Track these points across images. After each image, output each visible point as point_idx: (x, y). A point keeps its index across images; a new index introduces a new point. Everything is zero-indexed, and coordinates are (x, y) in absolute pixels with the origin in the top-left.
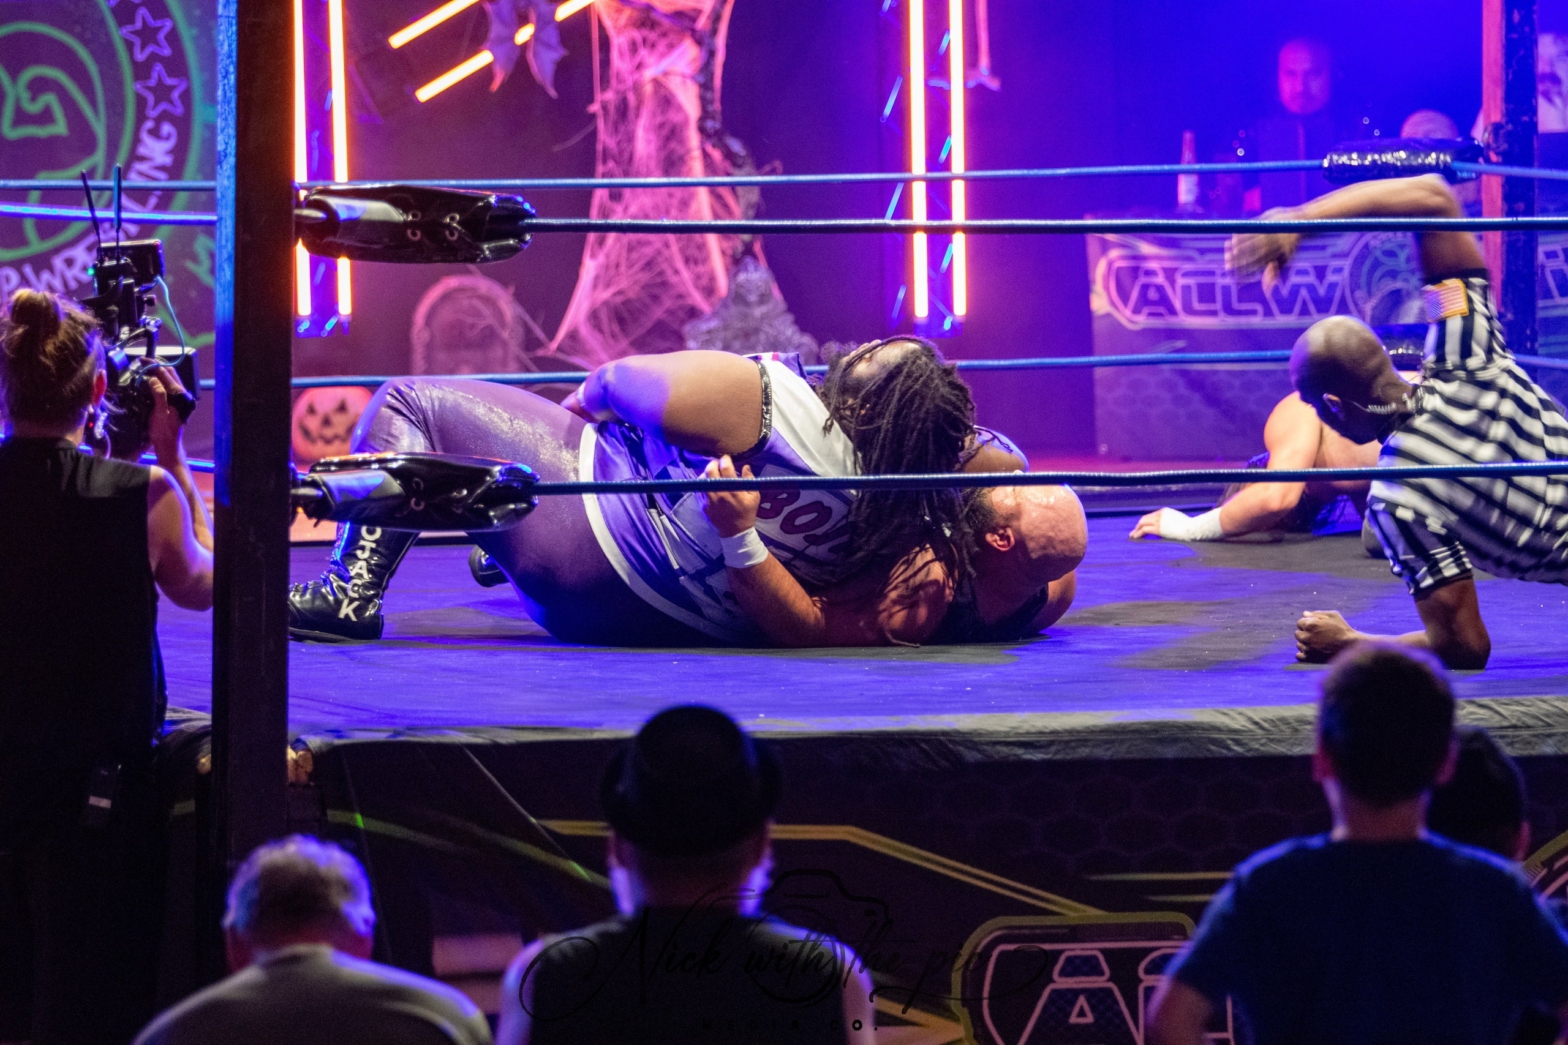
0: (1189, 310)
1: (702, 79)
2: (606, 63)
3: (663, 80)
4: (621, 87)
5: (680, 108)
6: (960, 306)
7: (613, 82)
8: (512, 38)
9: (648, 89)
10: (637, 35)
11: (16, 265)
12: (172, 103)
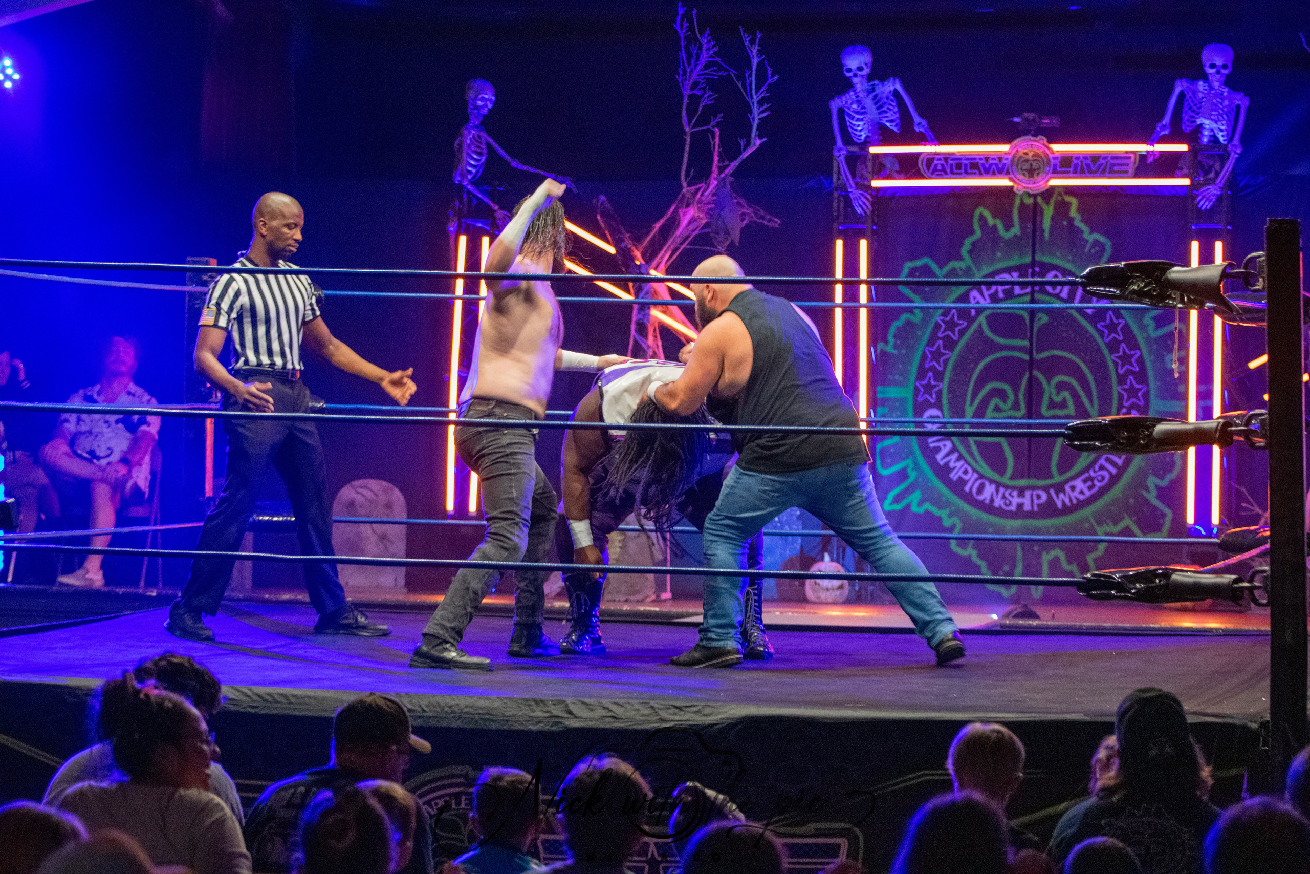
11: (1046, 489)
12: (1138, 398)
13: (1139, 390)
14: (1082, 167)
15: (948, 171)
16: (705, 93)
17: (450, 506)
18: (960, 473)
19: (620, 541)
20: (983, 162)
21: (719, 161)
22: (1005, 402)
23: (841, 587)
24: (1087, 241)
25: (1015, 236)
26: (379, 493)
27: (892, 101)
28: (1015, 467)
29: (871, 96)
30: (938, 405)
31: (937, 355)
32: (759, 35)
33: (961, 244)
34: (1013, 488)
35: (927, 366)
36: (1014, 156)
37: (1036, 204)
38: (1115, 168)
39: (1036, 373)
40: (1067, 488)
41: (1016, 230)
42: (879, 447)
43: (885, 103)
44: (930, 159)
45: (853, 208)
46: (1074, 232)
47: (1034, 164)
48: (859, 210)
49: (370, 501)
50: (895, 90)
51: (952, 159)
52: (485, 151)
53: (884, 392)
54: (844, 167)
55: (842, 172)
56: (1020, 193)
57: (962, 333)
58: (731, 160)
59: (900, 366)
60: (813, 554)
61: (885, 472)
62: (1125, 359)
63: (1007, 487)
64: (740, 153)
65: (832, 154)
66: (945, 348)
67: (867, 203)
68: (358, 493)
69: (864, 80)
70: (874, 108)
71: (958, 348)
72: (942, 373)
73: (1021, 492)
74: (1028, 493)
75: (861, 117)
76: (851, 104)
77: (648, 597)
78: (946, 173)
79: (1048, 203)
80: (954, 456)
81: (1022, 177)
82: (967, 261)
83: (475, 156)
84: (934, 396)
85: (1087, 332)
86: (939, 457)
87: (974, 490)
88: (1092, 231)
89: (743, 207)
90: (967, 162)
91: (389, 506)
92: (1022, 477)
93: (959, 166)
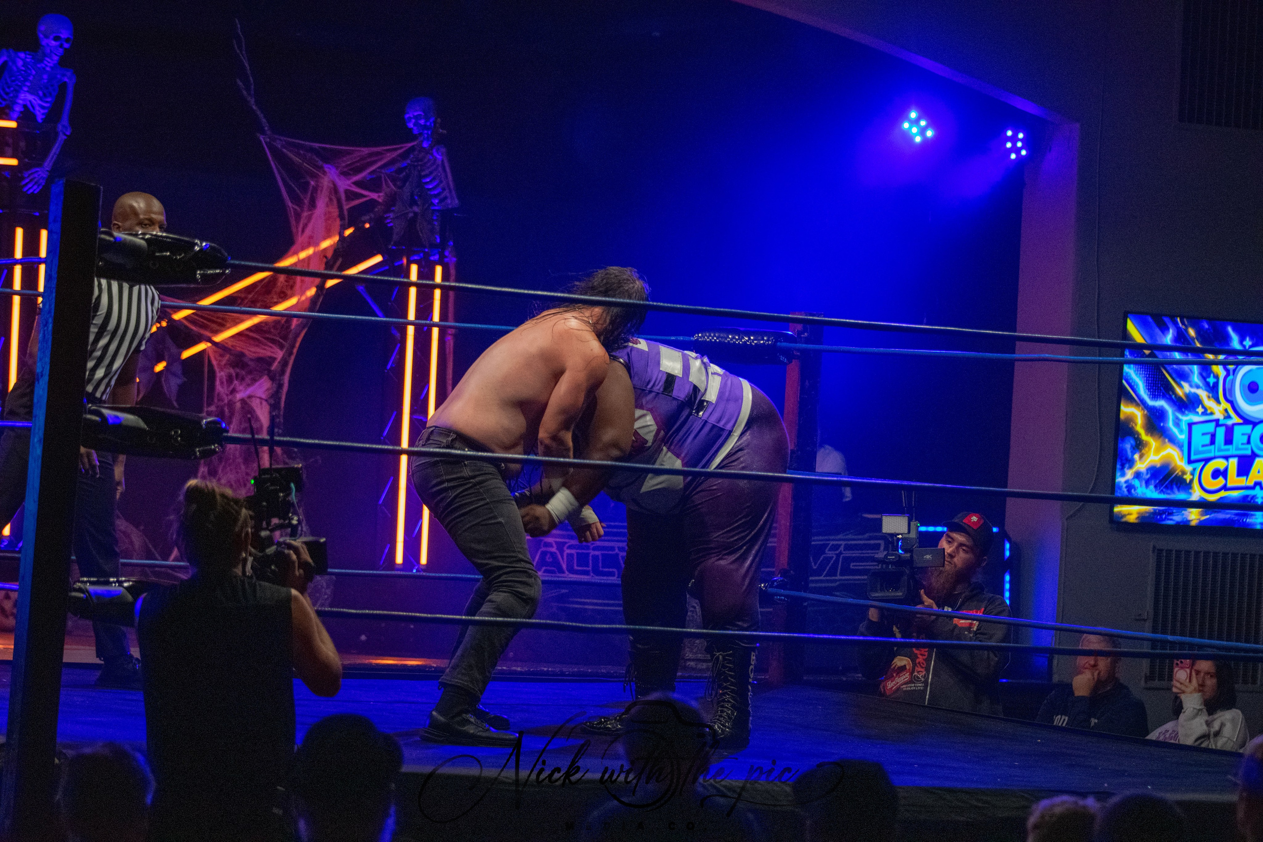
0: (571, 570)
1: (273, 402)
2: (212, 387)
3: (248, 401)
4: (221, 403)
5: (257, 419)
6: (424, 560)
7: (216, 401)
8: (153, 368)
9: (238, 405)
10: (232, 371)
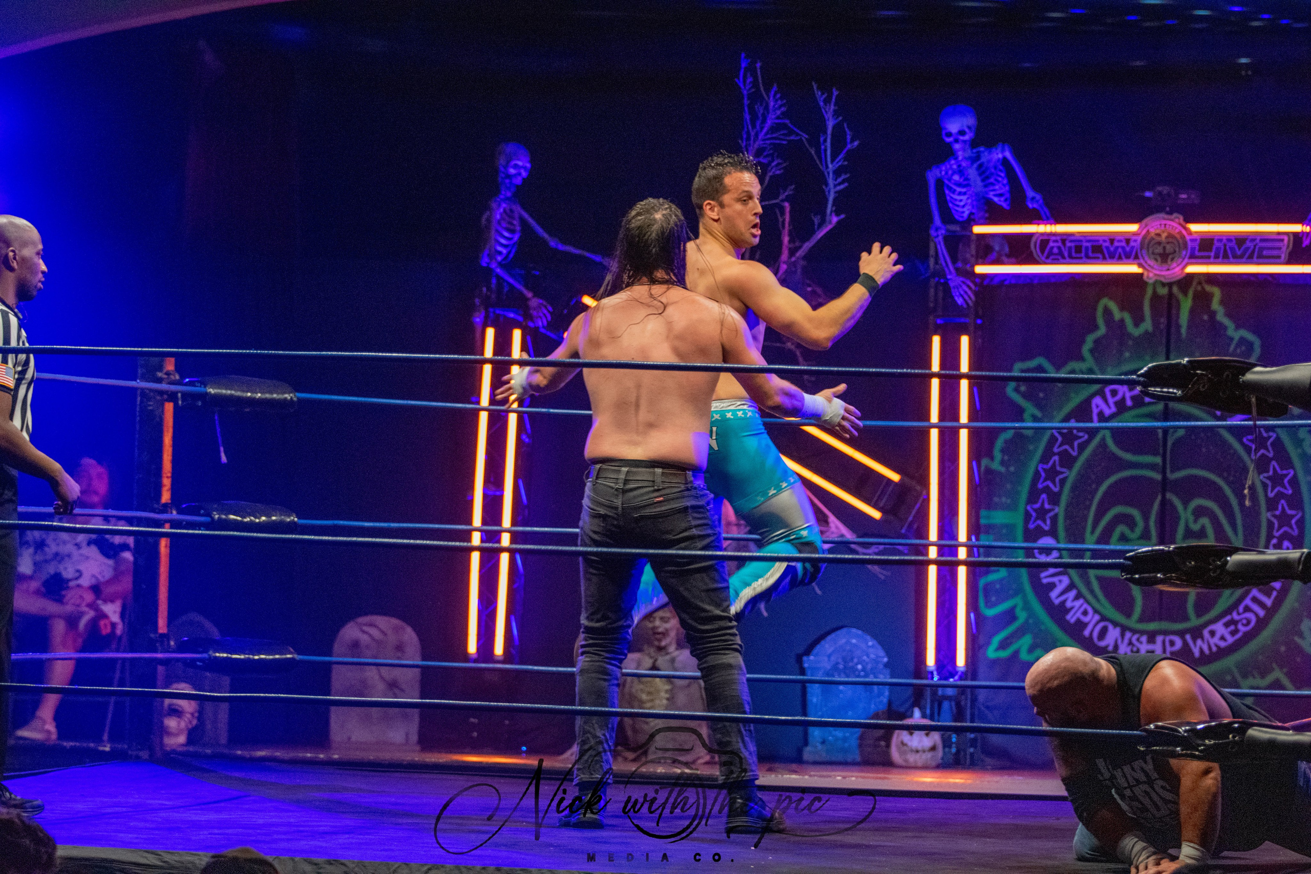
11: (1181, 634)
12: (1291, 527)
13: (1293, 516)
14: (1225, 250)
15: (1066, 254)
16: (773, 161)
17: (472, 648)
18: (1079, 614)
19: (667, 691)
20: (1107, 244)
21: (790, 242)
22: (1132, 530)
23: (933, 748)
24: (1232, 339)
25: (1146, 332)
26: (389, 632)
27: (1001, 171)
28: (1144, 606)
29: (975, 165)
30: (1053, 533)
31: (1052, 474)
32: (836, 93)
33: (1083, 341)
34: (1142, 632)
35: (1040, 486)
36: (1144, 238)
37: (1171, 294)
38: (1265, 253)
39: (1169, 495)
40: (1206, 633)
41: (1147, 325)
42: (982, 582)
43: (992, 174)
44: (1046, 239)
45: (953, 298)
46: (1216, 329)
47: (1168, 247)
48: (960, 301)
49: (379, 643)
50: (1005, 158)
51: (1071, 241)
52: (518, 228)
53: (988, 517)
54: (942, 249)
55: (941, 256)
56: (1151, 281)
57: (1082, 447)
58: (804, 240)
59: (1009, 486)
60: (902, 710)
61: (990, 612)
62: (1276, 480)
63: (1134, 631)
64: (813, 232)
65: (929, 235)
66: (1062, 466)
67: (969, 292)
68: (364, 632)
69: (967, 146)
70: (978, 179)
71: (1078, 465)
72: (1059, 494)
73: (1152, 637)
74: (1159, 639)
75: (964, 190)
76: (952, 175)
77: (699, 758)
78: (1064, 258)
79: (1185, 293)
80: (1072, 594)
81: (1152, 262)
82: (1090, 362)
83: (506, 234)
84: (1048, 522)
85: (1230, 446)
86: (1054, 594)
87: (1095, 635)
88: (1238, 327)
89: (819, 296)
90: (1089, 244)
91: (400, 648)
92: (1151, 620)
93: (1078, 249)
